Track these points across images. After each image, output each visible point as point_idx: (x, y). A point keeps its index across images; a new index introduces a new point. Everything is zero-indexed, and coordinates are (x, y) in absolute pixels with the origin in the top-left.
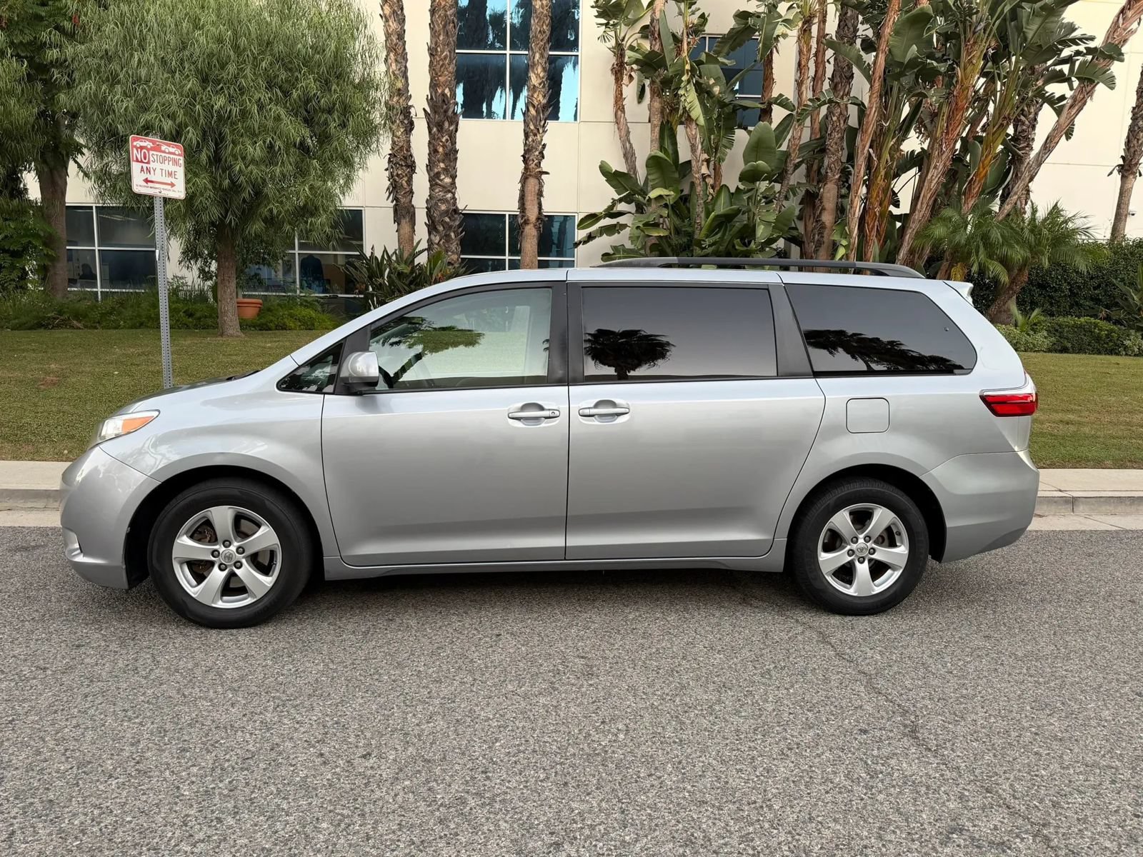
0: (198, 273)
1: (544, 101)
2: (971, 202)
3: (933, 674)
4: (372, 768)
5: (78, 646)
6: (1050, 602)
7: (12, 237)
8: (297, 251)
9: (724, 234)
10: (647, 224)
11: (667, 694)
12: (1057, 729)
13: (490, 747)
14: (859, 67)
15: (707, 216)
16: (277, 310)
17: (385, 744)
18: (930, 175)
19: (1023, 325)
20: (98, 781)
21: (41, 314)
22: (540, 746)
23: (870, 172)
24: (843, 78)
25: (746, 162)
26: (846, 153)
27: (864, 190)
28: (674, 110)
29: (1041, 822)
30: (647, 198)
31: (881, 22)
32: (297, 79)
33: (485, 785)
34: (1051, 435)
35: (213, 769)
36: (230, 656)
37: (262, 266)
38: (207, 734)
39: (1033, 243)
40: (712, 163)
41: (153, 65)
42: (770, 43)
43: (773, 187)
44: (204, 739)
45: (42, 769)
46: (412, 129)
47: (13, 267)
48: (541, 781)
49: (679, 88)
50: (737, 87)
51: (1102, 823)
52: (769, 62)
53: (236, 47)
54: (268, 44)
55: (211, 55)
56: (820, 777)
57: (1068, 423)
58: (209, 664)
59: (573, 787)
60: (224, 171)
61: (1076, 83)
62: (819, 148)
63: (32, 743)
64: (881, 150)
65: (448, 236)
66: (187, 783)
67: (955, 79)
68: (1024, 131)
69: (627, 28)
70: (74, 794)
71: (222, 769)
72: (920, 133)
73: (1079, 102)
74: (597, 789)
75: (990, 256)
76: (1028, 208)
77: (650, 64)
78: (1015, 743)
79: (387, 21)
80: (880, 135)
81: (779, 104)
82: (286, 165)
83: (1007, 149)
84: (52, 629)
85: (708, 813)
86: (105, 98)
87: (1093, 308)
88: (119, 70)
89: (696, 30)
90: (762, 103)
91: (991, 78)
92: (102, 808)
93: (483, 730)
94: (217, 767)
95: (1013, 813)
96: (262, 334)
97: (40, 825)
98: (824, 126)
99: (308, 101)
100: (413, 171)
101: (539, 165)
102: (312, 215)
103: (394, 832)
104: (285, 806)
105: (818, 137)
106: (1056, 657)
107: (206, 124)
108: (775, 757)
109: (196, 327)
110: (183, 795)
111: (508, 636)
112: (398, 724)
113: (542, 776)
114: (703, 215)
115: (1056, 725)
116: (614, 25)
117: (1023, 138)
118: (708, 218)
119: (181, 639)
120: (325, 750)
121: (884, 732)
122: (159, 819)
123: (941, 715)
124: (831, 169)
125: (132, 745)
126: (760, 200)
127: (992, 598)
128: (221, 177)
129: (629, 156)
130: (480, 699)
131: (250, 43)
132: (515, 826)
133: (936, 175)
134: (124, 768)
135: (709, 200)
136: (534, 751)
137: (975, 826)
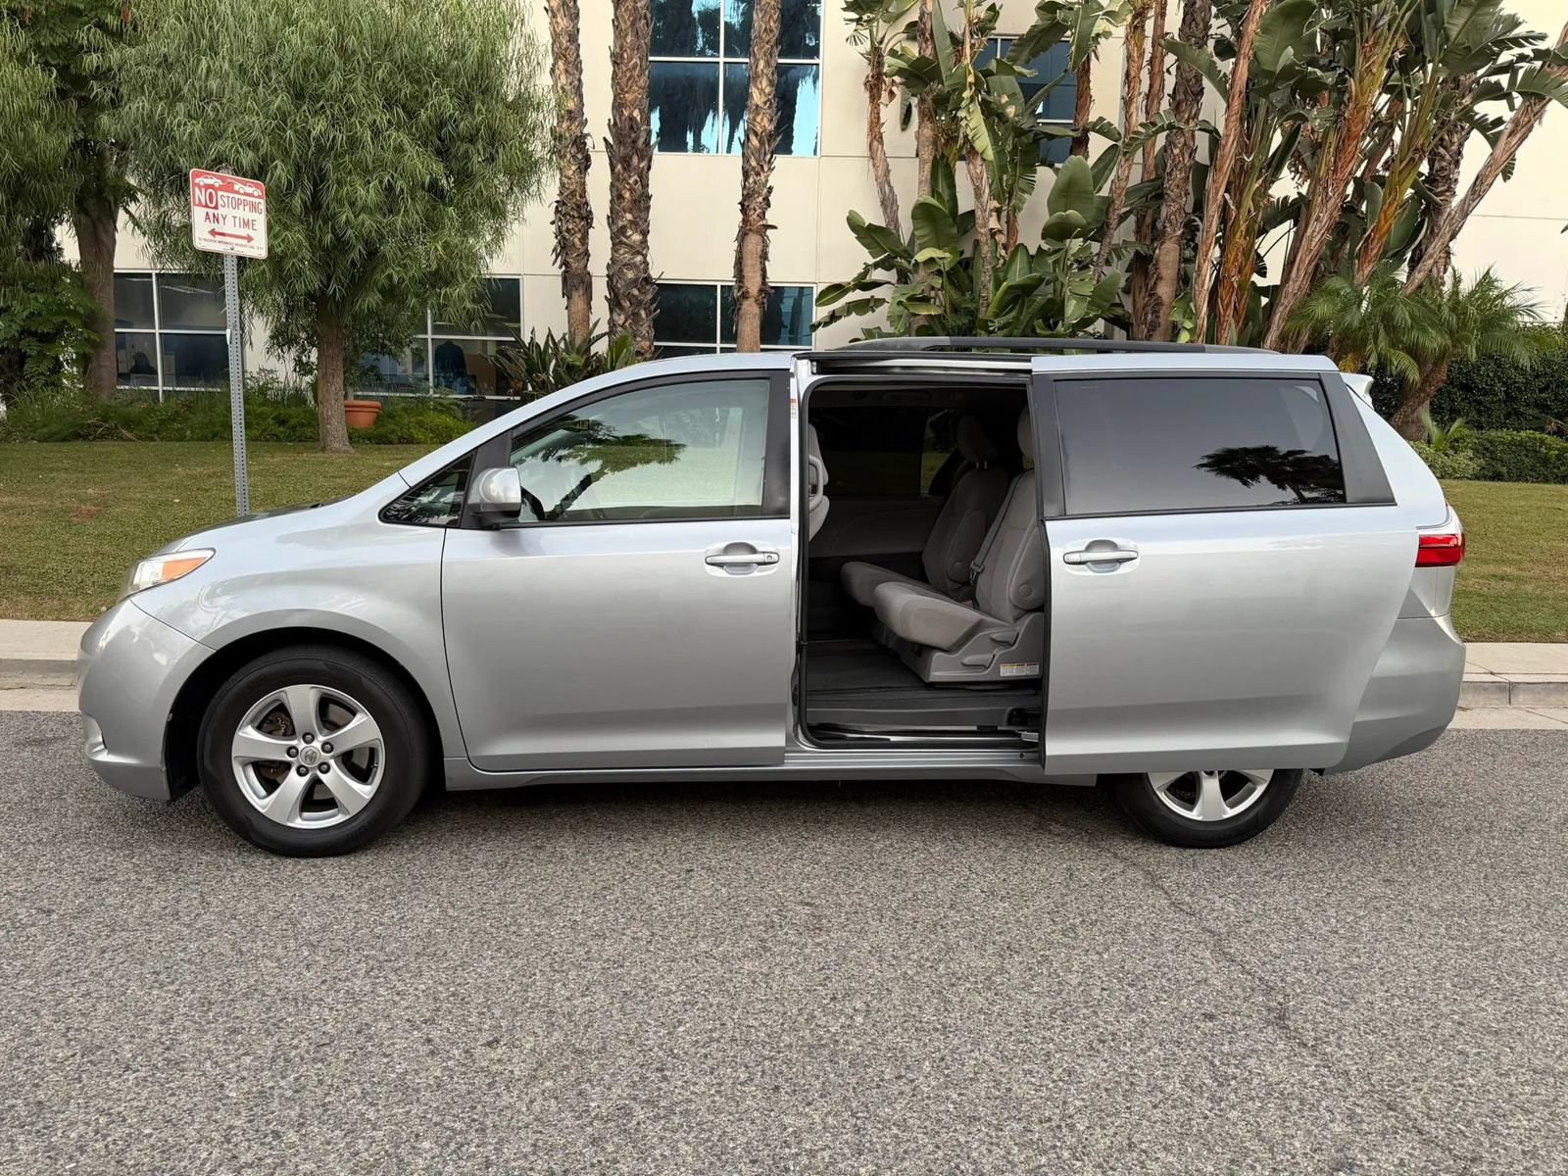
0: (292, 364)
1: (771, 127)
2: (1368, 269)
3: (1311, 934)
4: (499, 1060)
5: (99, 880)
6: (1479, 832)
7: (40, 314)
8: (430, 336)
9: (1020, 312)
10: (912, 299)
11: (927, 959)
12: (1492, 1017)
13: (670, 1033)
14: (1212, 79)
15: (997, 286)
16: (401, 416)
17: (521, 1027)
18: (1309, 231)
19: (1439, 441)
20: (109, 1074)
21: (79, 421)
22: (741, 1033)
23: (1225, 227)
24: (1188, 94)
25: (1052, 212)
26: (1191, 199)
27: (1216, 252)
28: (952, 139)
29: (1469, 1156)
30: (913, 261)
31: (1242, 15)
32: (426, 94)
33: (659, 1089)
34: (1479, 595)
35: (273, 1060)
36: (310, 897)
37: (380, 356)
38: (269, 1009)
39: (1455, 327)
40: (1004, 214)
41: (228, 75)
42: (1087, 46)
43: (1089, 247)
44: (264, 1016)
45: (32, 1057)
46: (587, 167)
47: (41, 355)
48: (742, 1084)
49: (958, 109)
50: (1040, 110)
51: (1559, 1159)
52: (1085, 72)
53: (342, 50)
54: (386, 46)
55: (307, 61)
56: (1145, 1083)
57: (1502, 579)
58: (280, 907)
59: (787, 1093)
60: (325, 223)
61: (1518, 101)
62: (1153, 193)
63: (21, 1018)
64: (1241, 194)
65: (636, 315)
66: (234, 1080)
67: (1347, 96)
68: (1443, 169)
69: (887, 25)
70: (74, 1093)
71: (285, 1060)
72: (1297, 172)
73: (1522, 128)
74: (821, 1096)
75: (1394, 345)
76: (1448, 278)
77: (919, 75)
78: (1430, 1036)
79: (554, 16)
80: (1240, 175)
81: (1098, 132)
82: (412, 213)
83: (1419, 194)
84: (64, 855)
85: (981, 1135)
86: (162, 120)
87: (1538, 418)
88: (182, 82)
89: (983, 27)
90: (1073, 130)
91: (1397, 93)
92: (111, 1114)
93: (661, 1008)
94: (279, 1057)
95: (1428, 1142)
96: (379, 449)
97: (22, 1138)
98: (1161, 163)
99: (442, 124)
100: (589, 225)
101: (762, 216)
102: (447, 284)
103: (525, 1156)
104: (371, 1115)
105: (1153, 176)
106: (1488, 911)
107: (301, 156)
108: (1080, 1053)
109: (289, 439)
110: (228, 1097)
111: (703, 872)
112: (541, 998)
113: (743, 1077)
114: (991, 286)
115: (1489, 1011)
116: (869, 21)
117: (1442, 178)
118: (997, 289)
119: (243, 870)
120: (435, 1034)
121: (1238, 1018)
122: (191, 1132)
123: (1322, 995)
124: (1170, 222)
125: (162, 1023)
126: (1072, 265)
127: (1395, 826)
128: (321, 230)
129: (889, 203)
130: (658, 964)
131: (362, 44)
132: (701, 1149)
133: (1318, 230)
134: (148, 1056)
135: (999, 266)
136: (733, 1040)
137: (1370, 1160)
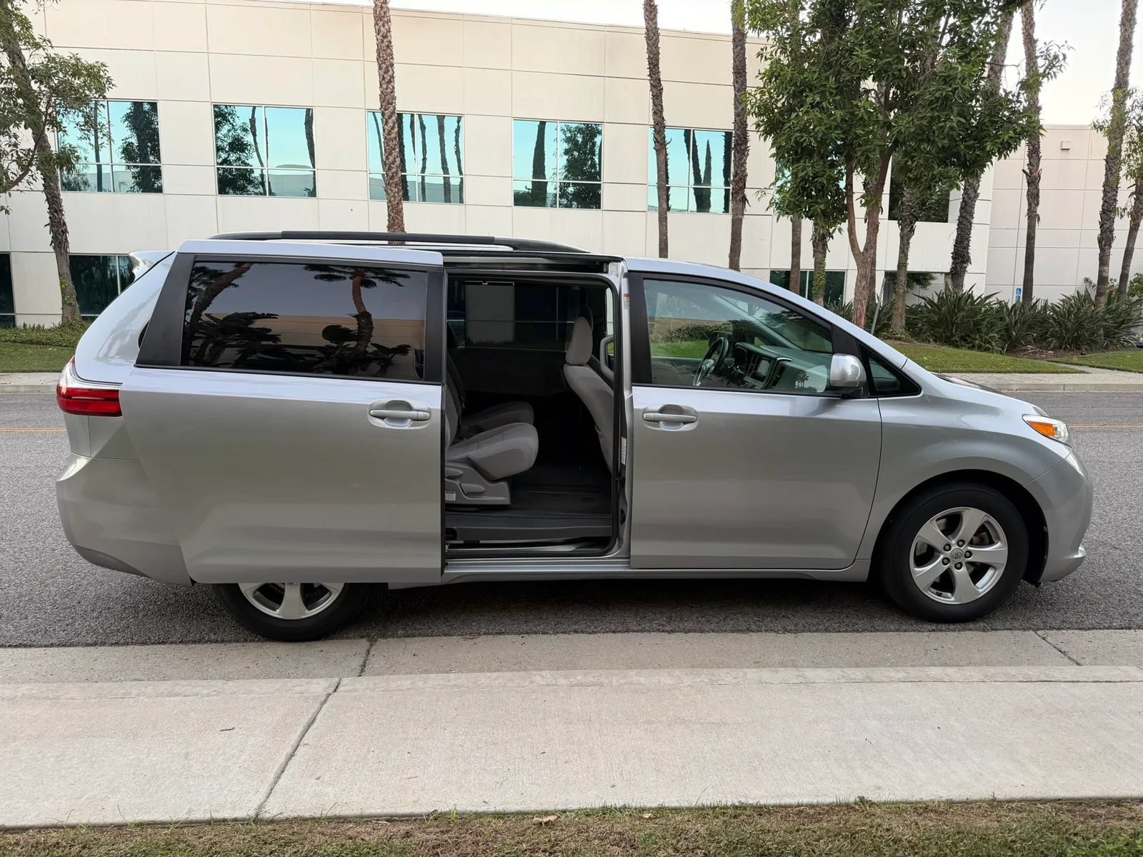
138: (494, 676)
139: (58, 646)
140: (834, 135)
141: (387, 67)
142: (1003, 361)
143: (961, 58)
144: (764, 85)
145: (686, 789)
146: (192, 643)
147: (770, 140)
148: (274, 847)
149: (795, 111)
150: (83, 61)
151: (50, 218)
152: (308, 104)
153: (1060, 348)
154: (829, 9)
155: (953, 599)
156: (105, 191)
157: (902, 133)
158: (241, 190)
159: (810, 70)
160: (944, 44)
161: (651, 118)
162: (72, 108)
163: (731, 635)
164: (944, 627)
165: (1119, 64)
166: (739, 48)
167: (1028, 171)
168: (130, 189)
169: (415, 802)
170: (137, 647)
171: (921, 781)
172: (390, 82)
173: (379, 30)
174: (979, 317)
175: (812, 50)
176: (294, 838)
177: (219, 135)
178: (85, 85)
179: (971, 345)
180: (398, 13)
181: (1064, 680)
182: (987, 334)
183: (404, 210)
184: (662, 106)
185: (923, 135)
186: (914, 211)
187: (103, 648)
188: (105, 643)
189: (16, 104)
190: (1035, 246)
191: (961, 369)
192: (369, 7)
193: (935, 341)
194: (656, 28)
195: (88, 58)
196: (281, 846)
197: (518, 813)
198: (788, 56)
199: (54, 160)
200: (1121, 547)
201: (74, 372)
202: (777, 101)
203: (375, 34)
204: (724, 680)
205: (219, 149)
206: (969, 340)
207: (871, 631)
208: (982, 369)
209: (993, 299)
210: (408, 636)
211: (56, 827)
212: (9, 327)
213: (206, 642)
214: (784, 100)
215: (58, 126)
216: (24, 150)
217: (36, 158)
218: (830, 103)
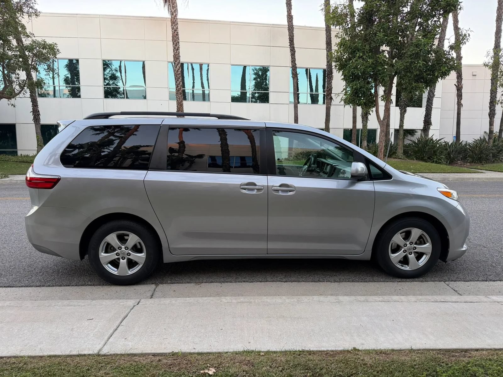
138: (205, 299)
139: (25, 287)
140: (368, 70)
141: (177, 43)
142: (446, 168)
143: (424, 36)
144: (338, 49)
145: (280, 344)
146: (81, 286)
147: (341, 73)
148: (103, 365)
149: (352, 60)
150: (47, 42)
151: (33, 109)
152: (143, 59)
153: (473, 162)
154: (366, 16)
155: (408, 268)
156: (57, 97)
157: (398, 69)
158: (114, 96)
159: (358, 42)
160: (416, 30)
161: (291, 64)
162: (42, 62)
163: (311, 283)
164: (404, 280)
165: (496, 38)
166: (328, 33)
167: (457, 85)
168: (67, 96)
169: (165, 348)
170: (57, 287)
171: (381, 341)
172: (178, 49)
173: (173, 28)
174: (436, 149)
175: (359, 34)
176: (111, 361)
177: (105, 73)
178: (48, 53)
179: (432, 161)
180: (181, 20)
181: (451, 301)
182: (440, 156)
183: (184, 104)
184: (295, 59)
185: (408, 69)
186: (406, 103)
187: (43, 288)
188: (44, 286)
189: (19, 61)
190: (461, 117)
191: (428, 171)
192: (169, 18)
193: (416, 159)
194: (293, 25)
195: (49, 41)
196: (106, 364)
197: (208, 353)
198: (348, 36)
199: (35, 84)
200: (487, 247)
201: (33, 171)
202: (344, 56)
203: (171, 30)
204: (303, 301)
205: (105, 79)
206: (431, 159)
207: (372, 282)
208: (437, 171)
209: (442, 141)
210: (173, 283)
211: (15, 357)
212: (15, 156)
213: (87, 285)
214: (347, 55)
215: (36, 70)
216: (22, 80)
217: (27, 83)
218: (366, 56)
